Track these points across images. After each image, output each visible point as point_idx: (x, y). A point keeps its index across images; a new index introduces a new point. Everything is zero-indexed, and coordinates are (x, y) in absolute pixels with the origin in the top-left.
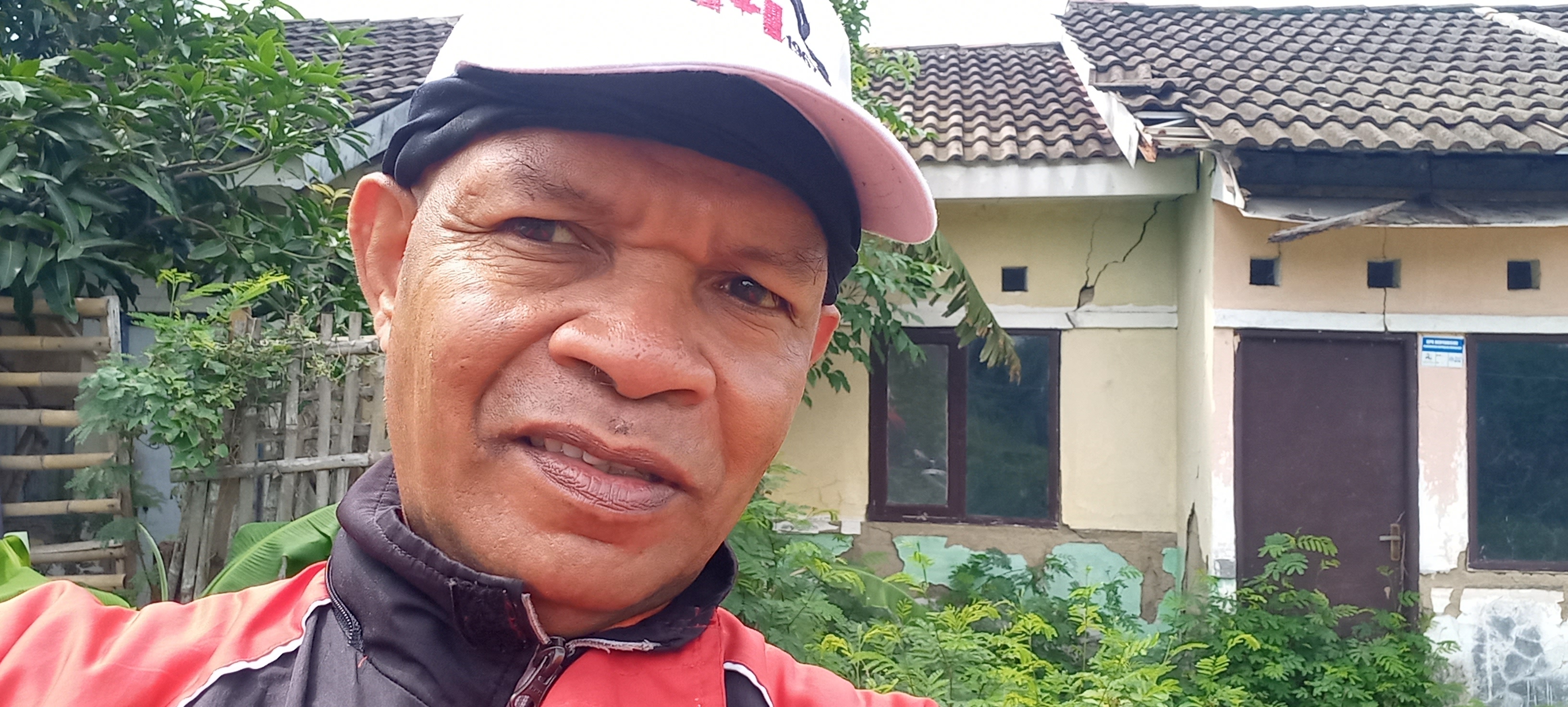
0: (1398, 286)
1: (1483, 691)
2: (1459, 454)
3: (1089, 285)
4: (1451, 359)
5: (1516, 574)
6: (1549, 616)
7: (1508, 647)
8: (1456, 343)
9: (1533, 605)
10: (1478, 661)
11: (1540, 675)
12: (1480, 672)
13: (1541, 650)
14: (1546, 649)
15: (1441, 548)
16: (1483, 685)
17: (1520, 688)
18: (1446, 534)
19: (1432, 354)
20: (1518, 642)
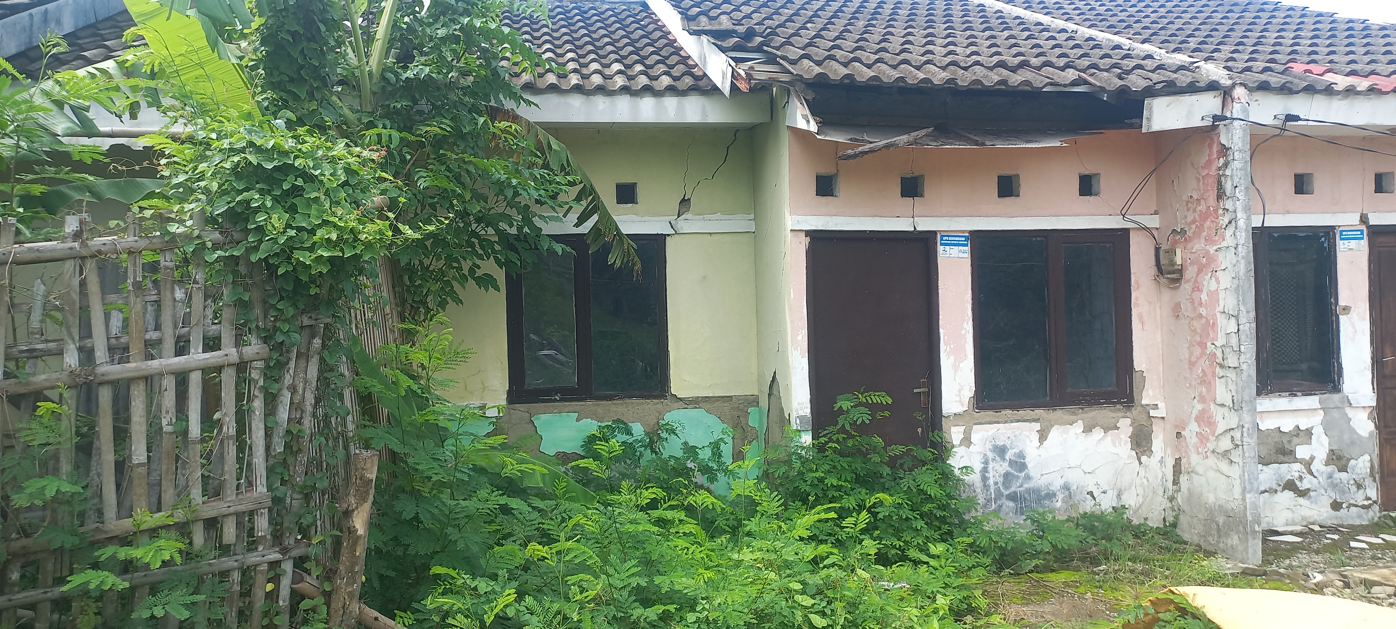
0: (922, 196)
1: (988, 501)
2: (967, 323)
3: (686, 198)
4: (960, 251)
5: (1008, 412)
6: (1031, 441)
7: (1004, 467)
8: (963, 239)
9: (1020, 434)
10: (984, 479)
11: (1026, 486)
12: (986, 487)
13: (1027, 467)
14: (1030, 466)
15: (956, 395)
16: (989, 497)
17: (1013, 497)
18: (959, 384)
19: (947, 248)
20: (1011, 463)
